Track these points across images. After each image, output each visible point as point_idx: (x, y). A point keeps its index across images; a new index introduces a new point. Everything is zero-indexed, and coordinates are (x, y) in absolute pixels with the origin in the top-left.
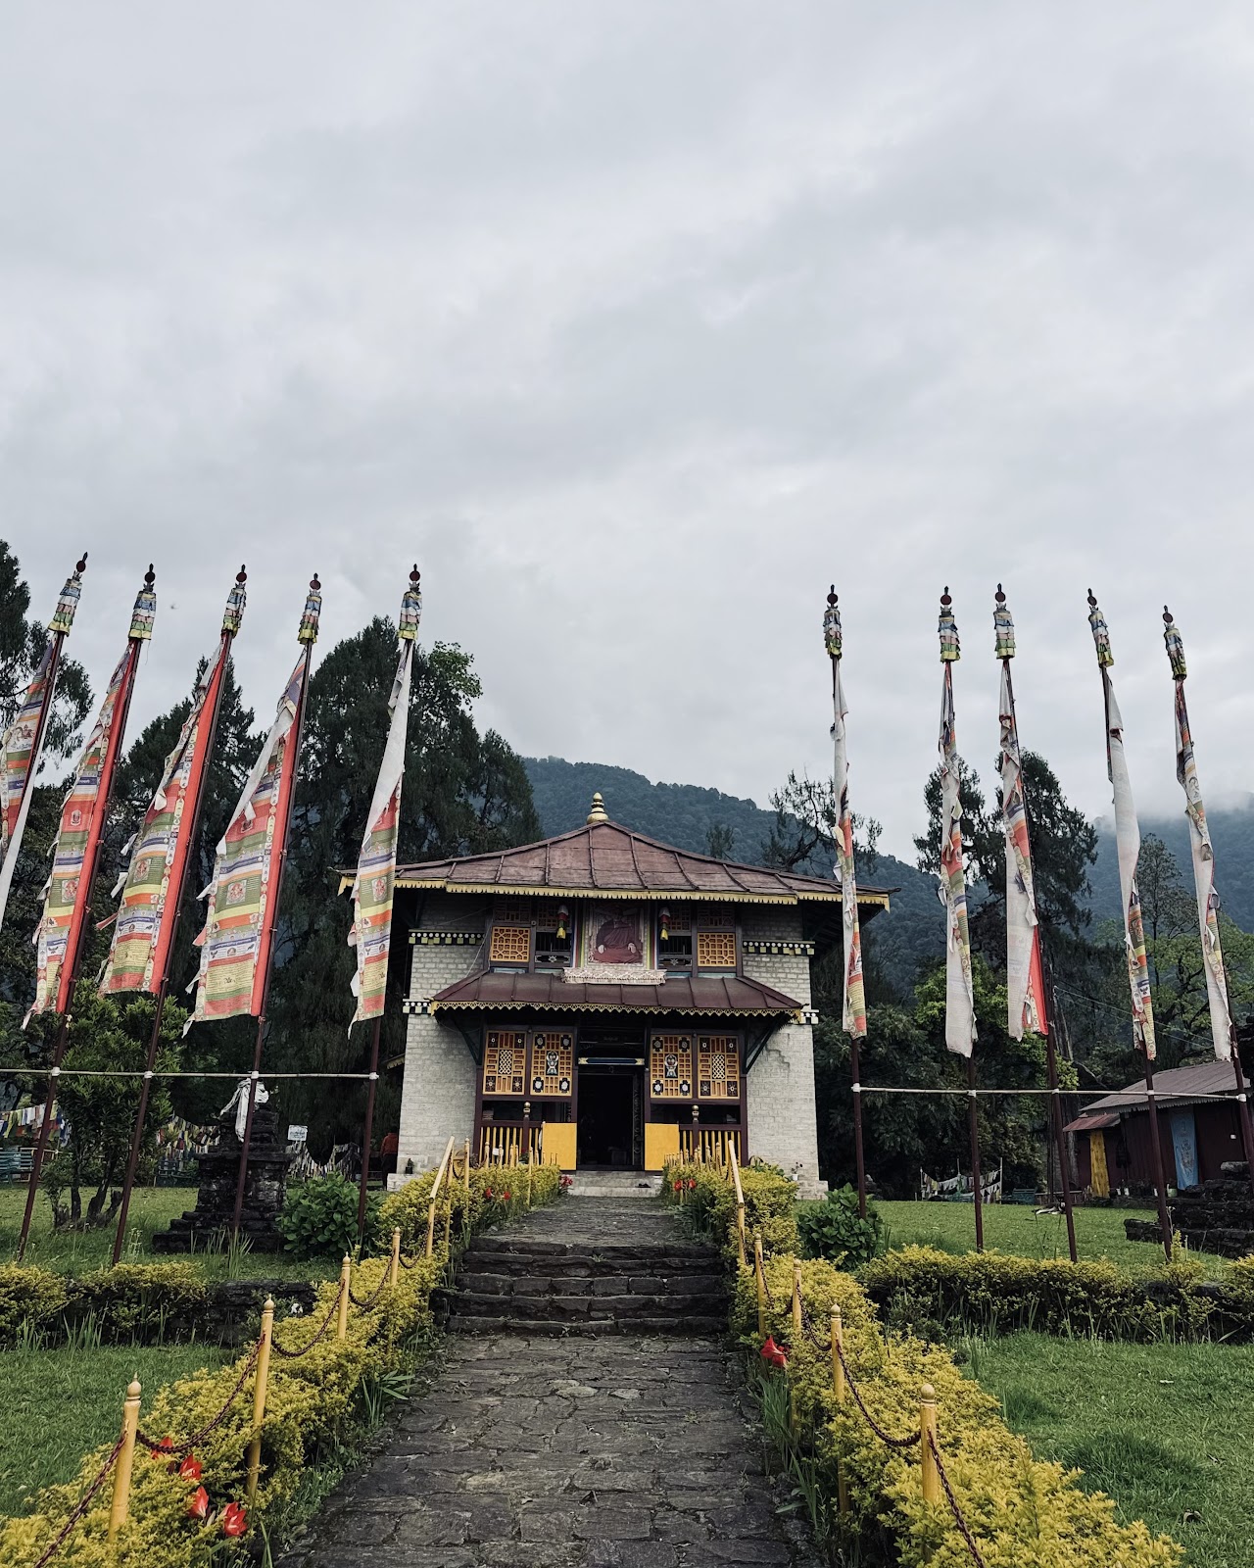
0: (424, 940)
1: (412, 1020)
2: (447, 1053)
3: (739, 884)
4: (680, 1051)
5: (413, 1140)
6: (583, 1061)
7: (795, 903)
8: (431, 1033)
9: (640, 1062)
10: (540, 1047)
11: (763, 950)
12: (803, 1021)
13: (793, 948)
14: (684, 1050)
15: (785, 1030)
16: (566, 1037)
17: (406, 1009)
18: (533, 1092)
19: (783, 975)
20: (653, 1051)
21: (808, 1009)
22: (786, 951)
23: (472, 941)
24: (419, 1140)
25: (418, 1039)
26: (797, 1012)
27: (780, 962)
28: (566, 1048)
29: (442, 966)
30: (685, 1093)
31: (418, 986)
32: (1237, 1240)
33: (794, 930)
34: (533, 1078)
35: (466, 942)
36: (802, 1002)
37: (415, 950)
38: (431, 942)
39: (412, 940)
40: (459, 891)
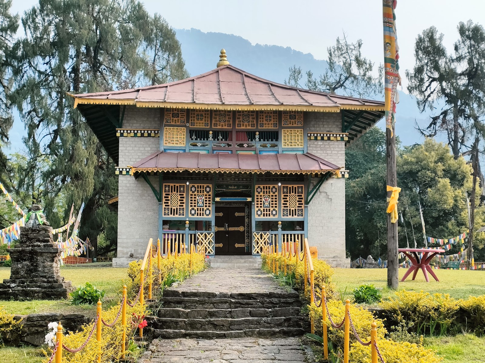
0: (125, 134)
1: (121, 178)
2: (142, 195)
3: (306, 101)
4: (272, 193)
6: (217, 199)
7: (339, 111)
8: (132, 185)
9: (249, 199)
10: (193, 192)
11: (319, 138)
12: (340, 176)
13: (336, 137)
14: (274, 193)
15: (330, 181)
16: (208, 187)
17: (117, 172)
18: (190, 216)
19: (329, 152)
20: (257, 193)
21: (343, 170)
22: (332, 138)
23: (153, 135)
24: (128, 241)
25: (125, 188)
26: (337, 171)
27: (329, 144)
28: (208, 192)
29: (136, 149)
30: (274, 215)
31: (123, 160)
33: (337, 126)
34: (190, 208)
35: (149, 135)
36: (340, 166)
37: (120, 140)
38: (129, 135)
39: (118, 134)
40: (144, 106)
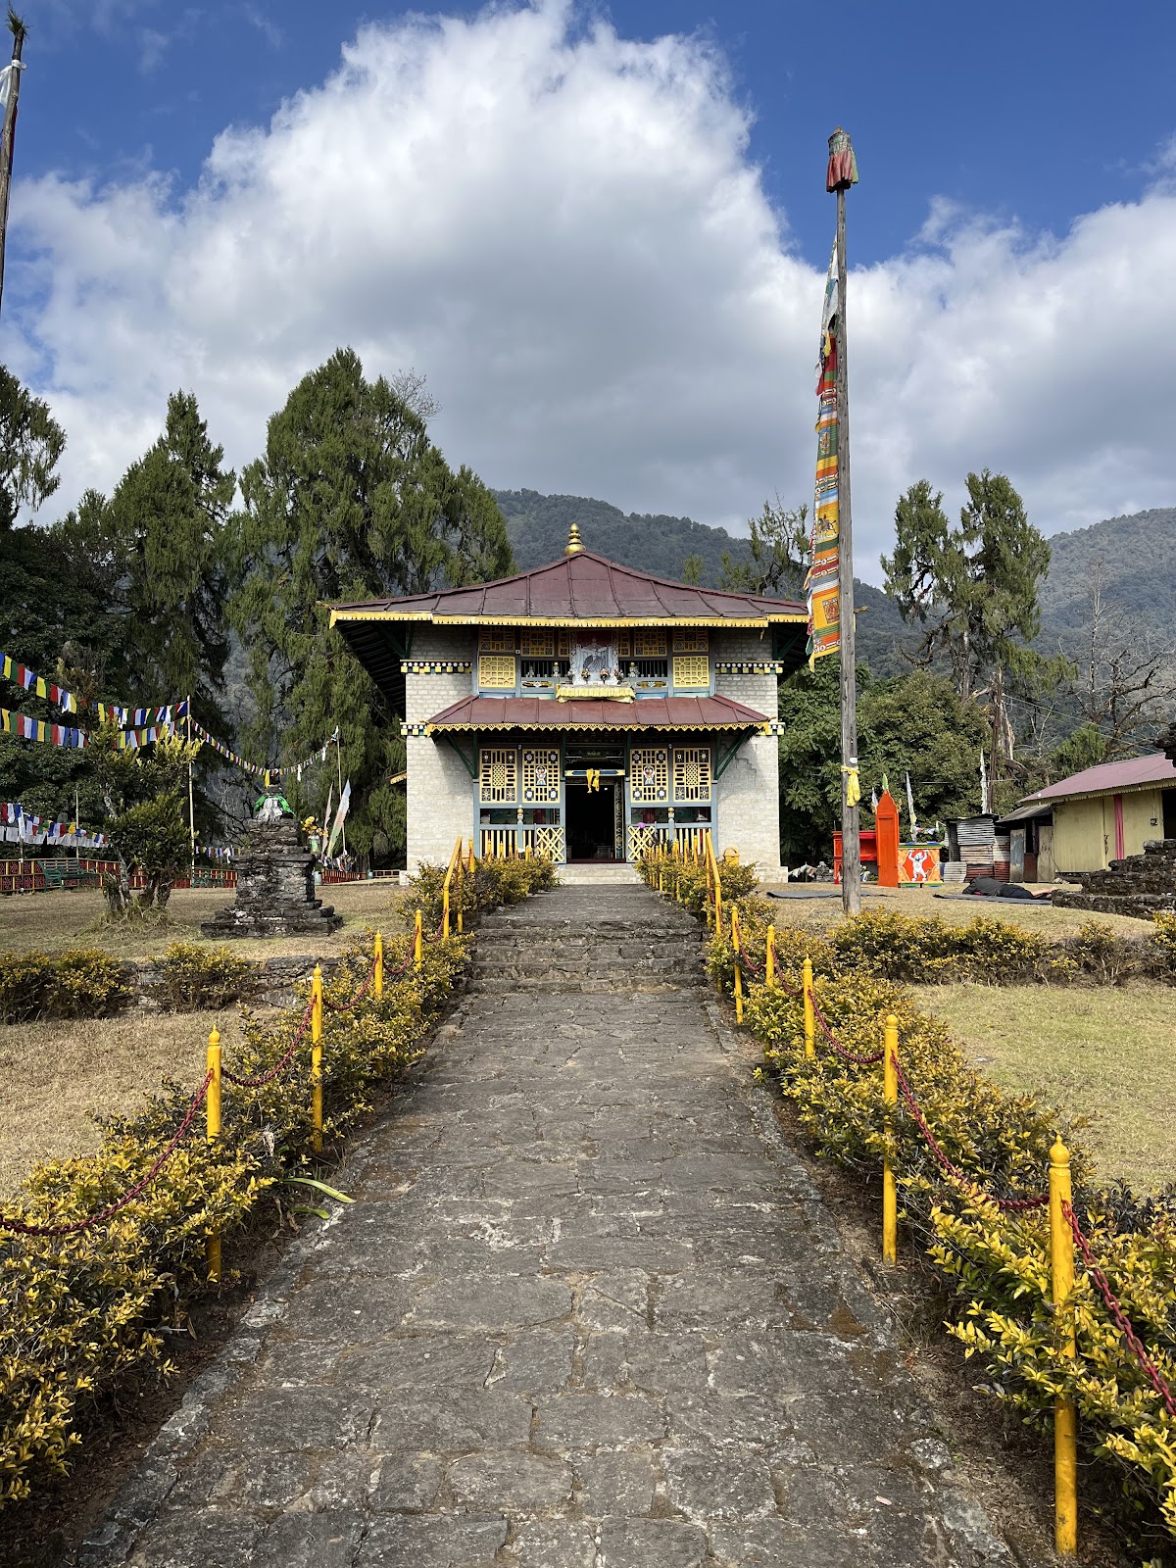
0: (416, 669)
1: (410, 741)
2: (446, 768)
3: (713, 609)
4: (657, 762)
5: (420, 843)
6: (569, 773)
7: (766, 625)
8: (429, 752)
9: (621, 773)
10: (529, 762)
11: (735, 670)
12: (770, 732)
13: (763, 668)
14: (661, 762)
15: (754, 741)
16: (553, 753)
17: (404, 732)
18: (525, 801)
19: (752, 693)
20: (633, 763)
21: (775, 722)
22: (756, 670)
23: (461, 669)
24: (425, 843)
25: (417, 757)
26: (765, 724)
27: (751, 681)
28: (553, 762)
29: (434, 692)
30: (662, 798)
31: (413, 711)
32: (1151, 904)
33: (765, 649)
34: (525, 788)
35: (455, 670)
36: (769, 716)
37: (407, 678)
38: (422, 671)
39: (404, 669)
40: (445, 623)
